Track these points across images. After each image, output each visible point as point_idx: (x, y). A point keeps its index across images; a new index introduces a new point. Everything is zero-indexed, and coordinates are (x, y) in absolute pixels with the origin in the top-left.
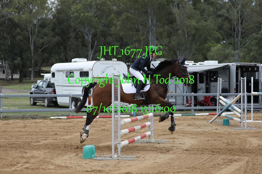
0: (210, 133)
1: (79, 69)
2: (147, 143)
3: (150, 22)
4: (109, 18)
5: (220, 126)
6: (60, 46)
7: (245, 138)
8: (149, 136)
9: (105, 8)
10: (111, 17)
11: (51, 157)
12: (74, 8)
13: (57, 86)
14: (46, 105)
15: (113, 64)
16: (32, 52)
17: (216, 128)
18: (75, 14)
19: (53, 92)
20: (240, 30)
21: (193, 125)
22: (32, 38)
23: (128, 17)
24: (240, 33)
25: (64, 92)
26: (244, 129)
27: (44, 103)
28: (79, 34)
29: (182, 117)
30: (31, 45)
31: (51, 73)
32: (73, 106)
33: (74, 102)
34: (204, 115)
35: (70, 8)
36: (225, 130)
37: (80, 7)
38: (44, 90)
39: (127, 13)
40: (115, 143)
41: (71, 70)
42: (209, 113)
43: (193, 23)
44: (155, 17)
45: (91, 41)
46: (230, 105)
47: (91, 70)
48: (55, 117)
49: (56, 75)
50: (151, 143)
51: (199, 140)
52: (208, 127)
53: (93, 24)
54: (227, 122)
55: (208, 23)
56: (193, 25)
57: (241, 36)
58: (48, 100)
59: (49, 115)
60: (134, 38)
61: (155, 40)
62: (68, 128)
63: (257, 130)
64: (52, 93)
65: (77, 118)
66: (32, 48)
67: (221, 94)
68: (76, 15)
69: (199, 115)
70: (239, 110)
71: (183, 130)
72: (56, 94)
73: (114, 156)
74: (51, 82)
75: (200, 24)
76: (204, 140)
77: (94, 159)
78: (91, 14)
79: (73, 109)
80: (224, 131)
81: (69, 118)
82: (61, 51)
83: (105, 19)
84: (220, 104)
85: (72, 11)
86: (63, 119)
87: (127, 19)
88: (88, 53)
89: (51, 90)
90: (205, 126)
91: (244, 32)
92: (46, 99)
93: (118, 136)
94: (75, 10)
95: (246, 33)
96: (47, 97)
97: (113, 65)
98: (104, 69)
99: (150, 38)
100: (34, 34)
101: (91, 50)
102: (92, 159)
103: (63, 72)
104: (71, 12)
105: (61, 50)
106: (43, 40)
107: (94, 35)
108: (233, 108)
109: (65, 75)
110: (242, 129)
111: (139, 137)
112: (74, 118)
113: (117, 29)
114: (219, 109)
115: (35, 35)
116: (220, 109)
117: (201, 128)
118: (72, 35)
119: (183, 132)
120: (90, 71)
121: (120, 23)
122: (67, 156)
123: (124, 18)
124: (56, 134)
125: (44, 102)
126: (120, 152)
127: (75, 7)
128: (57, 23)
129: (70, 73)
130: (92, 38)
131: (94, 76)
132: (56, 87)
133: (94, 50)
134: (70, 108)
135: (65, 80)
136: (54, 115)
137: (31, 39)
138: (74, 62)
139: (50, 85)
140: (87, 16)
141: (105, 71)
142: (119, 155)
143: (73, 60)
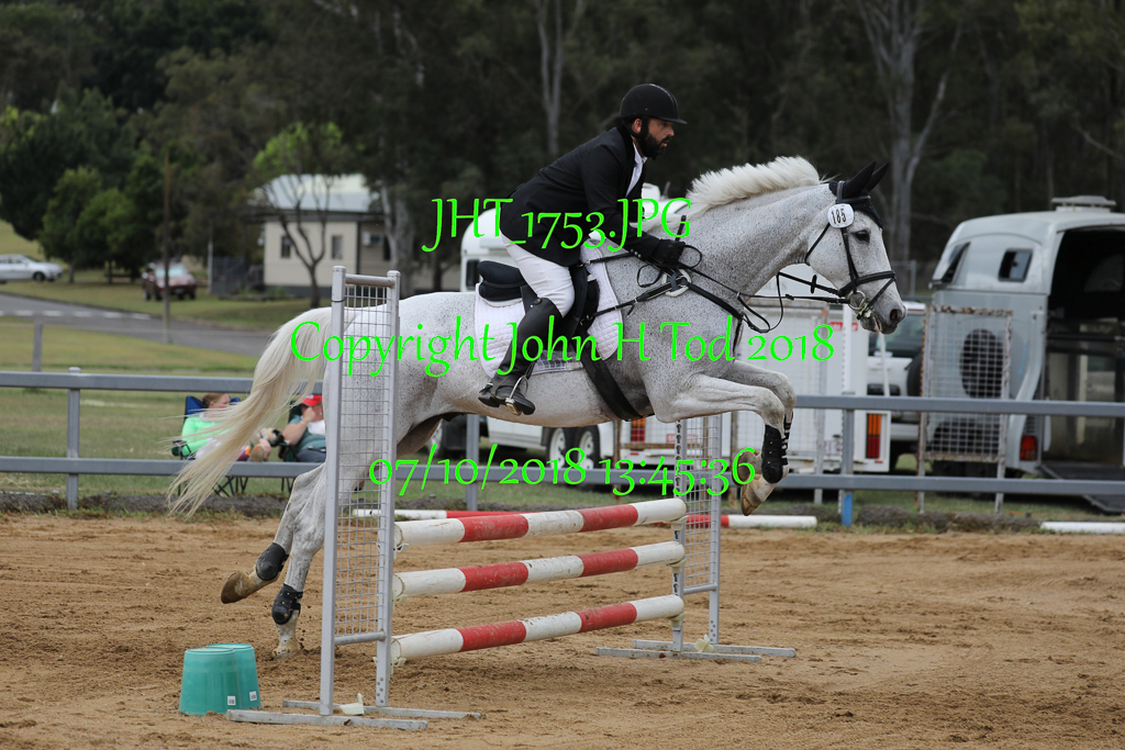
2: (662, 656)
8: (673, 618)
16: (554, 134)
22: (553, 51)
28: (846, 33)
30: (546, 95)
31: (465, 260)
40: (341, 639)
45: (910, 78)
50: (683, 657)
66: (553, 112)
73: (330, 707)
77: (231, 715)
93: (380, 596)
100: (566, 25)
101: (908, 133)
102: (221, 717)
106: (618, 63)
113: (1056, 6)
115: (570, 34)
118: (806, 36)
130: (917, 60)
133: (926, 131)
137: (545, 55)
142: (378, 703)
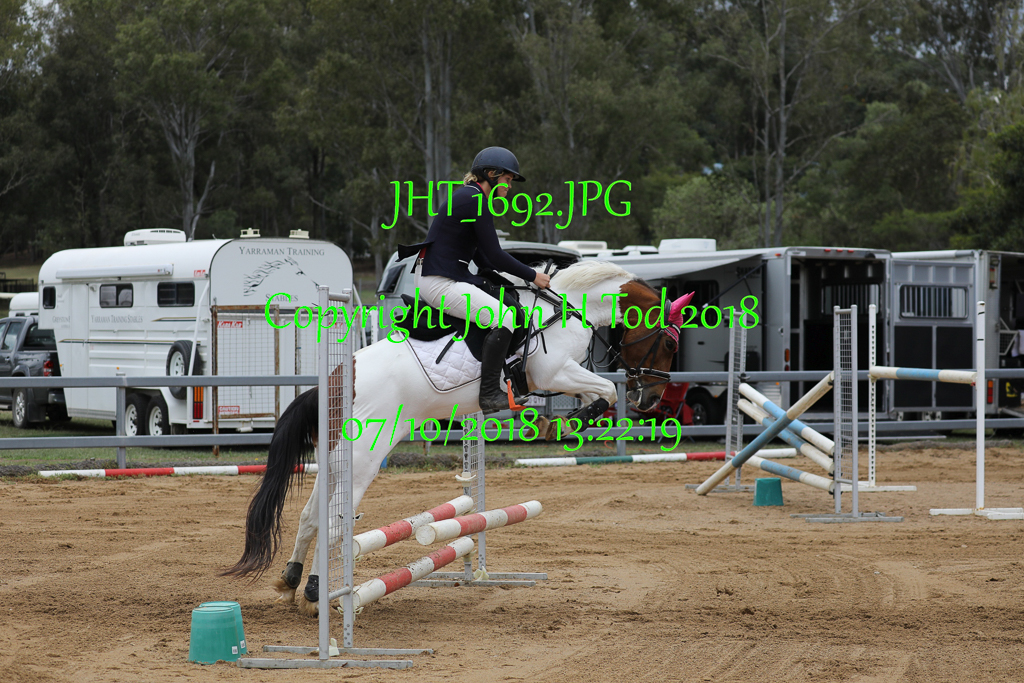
0: (712, 539)
1: (156, 272)
2: (457, 585)
3: (428, 88)
4: (266, 74)
5: (745, 509)
6: (70, 182)
7: (863, 560)
8: (467, 556)
9: (250, 31)
10: (274, 69)
11: (50, 655)
12: (126, 33)
13: (63, 342)
14: (19, 419)
15: (295, 252)
17: (731, 516)
18: (131, 55)
19: (48, 366)
20: (783, 119)
21: (633, 506)
23: (341, 67)
24: (783, 132)
25: (91, 365)
26: (850, 522)
27: (10, 413)
28: (147, 136)
29: (581, 468)
31: (41, 289)
32: (131, 423)
33: (134, 409)
34: (669, 461)
35: (109, 32)
36: (769, 524)
37: (149, 30)
38: (12, 360)
39: (338, 54)
40: (331, 595)
41: (120, 278)
42: (690, 454)
43: (601, 92)
44: (448, 69)
45: (193, 163)
46: (786, 423)
47: (204, 277)
48: (59, 472)
49: (60, 296)
50: (475, 584)
51: (675, 572)
52: (697, 513)
53: (202, 95)
54: (771, 493)
55: (660, 90)
56: (599, 102)
57: (787, 142)
58: (26, 399)
59: (32, 465)
60: (365, 152)
61: (448, 158)
62: (115, 518)
63: (902, 524)
64: (45, 370)
65: (148, 475)
67: (743, 375)
68: (134, 59)
69: (649, 462)
70: (828, 443)
71: (595, 525)
72: (60, 375)
73: (327, 652)
74: (41, 326)
75: (628, 95)
76: (696, 570)
77: (241, 663)
78: (192, 57)
79: (131, 439)
80: (769, 531)
81: (116, 477)
82: (76, 203)
83: (250, 79)
84: (740, 418)
85: (121, 46)
86: (93, 478)
87: (336, 75)
88: (180, 211)
89: (41, 361)
90: (683, 507)
91: (800, 126)
92: (21, 394)
93: (345, 560)
94: (131, 42)
95: (808, 130)
96: (25, 390)
97: (294, 258)
98: (256, 274)
99: (428, 152)
101: (192, 199)
102: (229, 664)
103: (91, 285)
104: (113, 48)
105: (76, 199)
106: (5, 160)
107: (207, 142)
108: (797, 433)
109: (95, 299)
110: (838, 519)
111: (427, 563)
112: (136, 476)
113: (298, 114)
114: (734, 438)
116: (739, 439)
117: (671, 519)
118: (119, 138)
119: (598, 535)
120: (199, 279)
121: (308, 90)
122: (118, 649)
123: (324, 73)
124: (68, 547)
125: (10, 409)
126: (350, 630)
127: (130, 27)
128: (60, 93)
129: (117, 292)
130: (197, 152)
131: (215, 300)
132: (59, 345)
134: (118, 431)
135: (98, 320)
136: (55, 463)
138: (132, 244)
139: (37, 339)
140: (178, 64)
141: (260, 280)
142: (346, 645)
143: (130, 236)
